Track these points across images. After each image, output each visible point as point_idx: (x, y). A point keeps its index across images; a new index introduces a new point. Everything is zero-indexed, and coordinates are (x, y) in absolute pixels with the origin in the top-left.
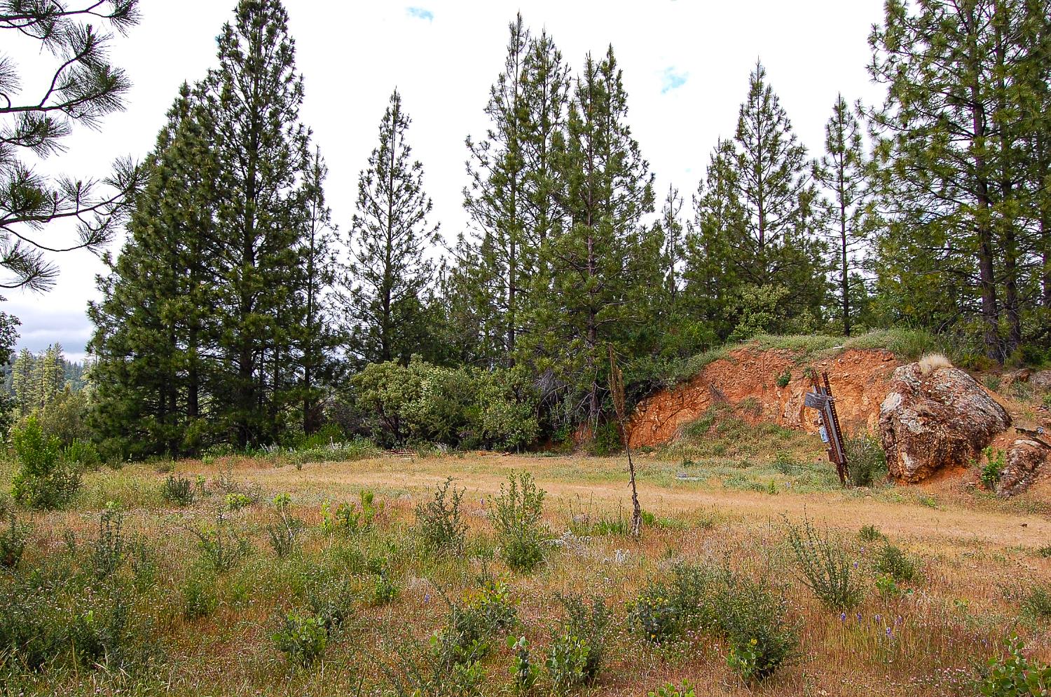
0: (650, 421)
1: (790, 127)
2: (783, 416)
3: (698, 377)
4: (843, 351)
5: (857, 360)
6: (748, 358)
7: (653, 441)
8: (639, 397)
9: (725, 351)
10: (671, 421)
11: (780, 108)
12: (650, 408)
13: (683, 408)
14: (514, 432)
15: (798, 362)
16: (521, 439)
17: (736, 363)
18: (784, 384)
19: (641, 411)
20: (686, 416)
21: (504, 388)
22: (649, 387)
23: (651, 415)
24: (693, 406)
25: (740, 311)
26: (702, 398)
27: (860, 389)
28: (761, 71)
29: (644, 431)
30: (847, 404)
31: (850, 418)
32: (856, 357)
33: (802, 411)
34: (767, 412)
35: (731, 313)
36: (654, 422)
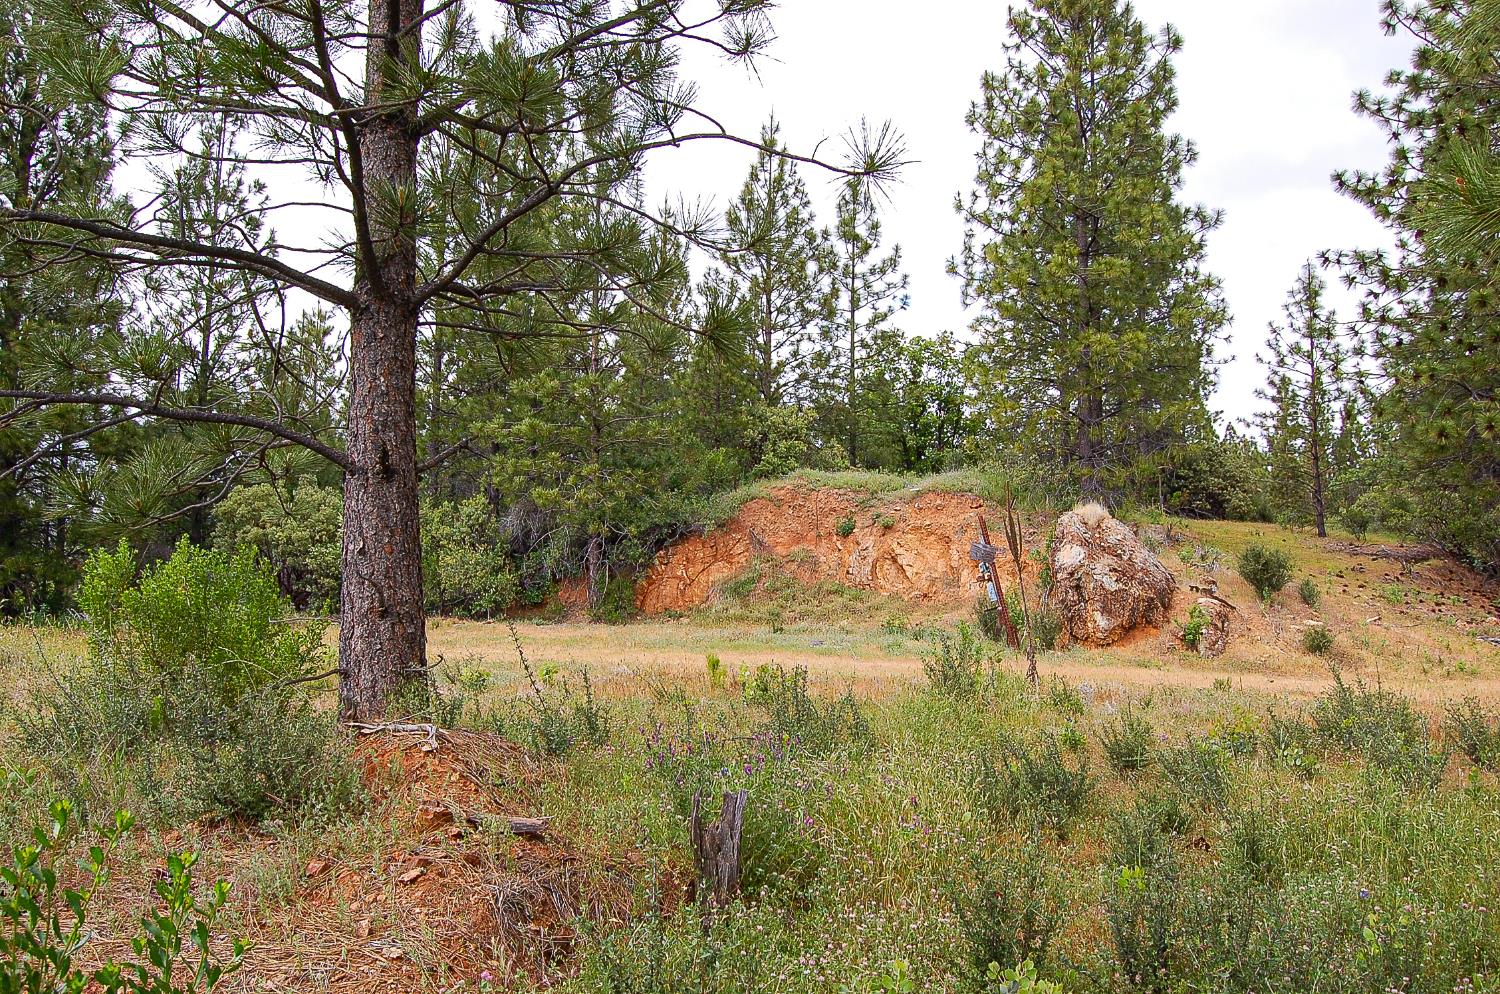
0: (676, 577)
1: (809, 202)
2: (848, 572)
3: (733, 521)
4: (919, 494)
5: (939, 505)
6: (794, 498)
7: (681, 603)
8: (659, 544)
9: (760, 488)
10: (703, 578)
11: (797, 177)
12: (673, 560)
13: (716, 560)
14: (486, 591)
15: (863, 506)
16: (495, 602)
17: (778, 503)
18: (846, 532)
19: (661, 563)
20: (720, 572)
21: (461, 528)
22: (674, 532)
23: (675, 571)
24: (729, 558)
25: (765, 437)
26: (739, 548)
27: (946, 540)
28: (775, 125)
29: (669, 589)
30: (930, 559)
31: (935, 575)
32: (939, 502)
33: (874, 566)
34: (825, 567)
35: (753, 439)
36: (680, 578)
